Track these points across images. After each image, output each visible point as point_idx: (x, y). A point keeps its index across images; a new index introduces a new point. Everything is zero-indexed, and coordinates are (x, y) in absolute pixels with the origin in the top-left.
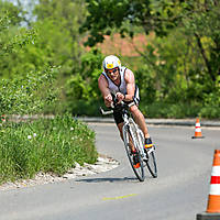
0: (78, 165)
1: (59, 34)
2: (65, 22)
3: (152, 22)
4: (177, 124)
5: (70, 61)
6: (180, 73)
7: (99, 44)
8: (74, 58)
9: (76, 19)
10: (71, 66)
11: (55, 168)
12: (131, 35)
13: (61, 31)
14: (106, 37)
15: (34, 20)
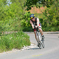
0: (25, 46)
1: (18, 7)
2: (20, 4)
3: (46, 3)
4: (54, 33)
5: (22, 15)
6: (54, 18)
7: (30, 10)
8: (23, 14)
9: (23, 3)
10: (22, 17)
11: (18, 47)
12: (39, 7)
13: (19, 6)
14: (32, 8)
15: (11, 3)
